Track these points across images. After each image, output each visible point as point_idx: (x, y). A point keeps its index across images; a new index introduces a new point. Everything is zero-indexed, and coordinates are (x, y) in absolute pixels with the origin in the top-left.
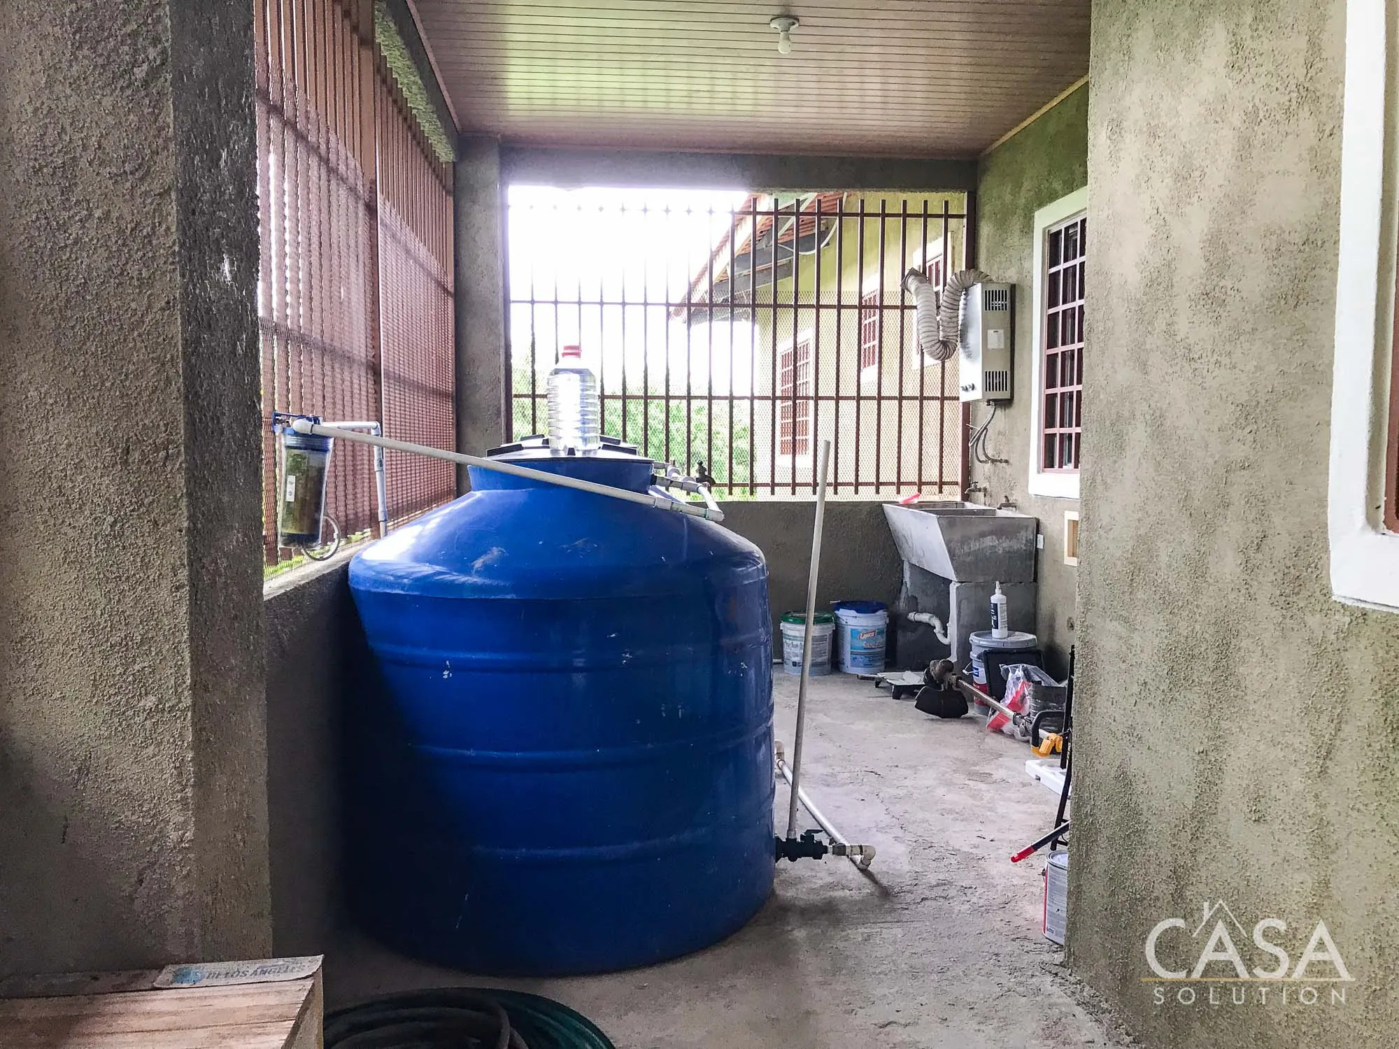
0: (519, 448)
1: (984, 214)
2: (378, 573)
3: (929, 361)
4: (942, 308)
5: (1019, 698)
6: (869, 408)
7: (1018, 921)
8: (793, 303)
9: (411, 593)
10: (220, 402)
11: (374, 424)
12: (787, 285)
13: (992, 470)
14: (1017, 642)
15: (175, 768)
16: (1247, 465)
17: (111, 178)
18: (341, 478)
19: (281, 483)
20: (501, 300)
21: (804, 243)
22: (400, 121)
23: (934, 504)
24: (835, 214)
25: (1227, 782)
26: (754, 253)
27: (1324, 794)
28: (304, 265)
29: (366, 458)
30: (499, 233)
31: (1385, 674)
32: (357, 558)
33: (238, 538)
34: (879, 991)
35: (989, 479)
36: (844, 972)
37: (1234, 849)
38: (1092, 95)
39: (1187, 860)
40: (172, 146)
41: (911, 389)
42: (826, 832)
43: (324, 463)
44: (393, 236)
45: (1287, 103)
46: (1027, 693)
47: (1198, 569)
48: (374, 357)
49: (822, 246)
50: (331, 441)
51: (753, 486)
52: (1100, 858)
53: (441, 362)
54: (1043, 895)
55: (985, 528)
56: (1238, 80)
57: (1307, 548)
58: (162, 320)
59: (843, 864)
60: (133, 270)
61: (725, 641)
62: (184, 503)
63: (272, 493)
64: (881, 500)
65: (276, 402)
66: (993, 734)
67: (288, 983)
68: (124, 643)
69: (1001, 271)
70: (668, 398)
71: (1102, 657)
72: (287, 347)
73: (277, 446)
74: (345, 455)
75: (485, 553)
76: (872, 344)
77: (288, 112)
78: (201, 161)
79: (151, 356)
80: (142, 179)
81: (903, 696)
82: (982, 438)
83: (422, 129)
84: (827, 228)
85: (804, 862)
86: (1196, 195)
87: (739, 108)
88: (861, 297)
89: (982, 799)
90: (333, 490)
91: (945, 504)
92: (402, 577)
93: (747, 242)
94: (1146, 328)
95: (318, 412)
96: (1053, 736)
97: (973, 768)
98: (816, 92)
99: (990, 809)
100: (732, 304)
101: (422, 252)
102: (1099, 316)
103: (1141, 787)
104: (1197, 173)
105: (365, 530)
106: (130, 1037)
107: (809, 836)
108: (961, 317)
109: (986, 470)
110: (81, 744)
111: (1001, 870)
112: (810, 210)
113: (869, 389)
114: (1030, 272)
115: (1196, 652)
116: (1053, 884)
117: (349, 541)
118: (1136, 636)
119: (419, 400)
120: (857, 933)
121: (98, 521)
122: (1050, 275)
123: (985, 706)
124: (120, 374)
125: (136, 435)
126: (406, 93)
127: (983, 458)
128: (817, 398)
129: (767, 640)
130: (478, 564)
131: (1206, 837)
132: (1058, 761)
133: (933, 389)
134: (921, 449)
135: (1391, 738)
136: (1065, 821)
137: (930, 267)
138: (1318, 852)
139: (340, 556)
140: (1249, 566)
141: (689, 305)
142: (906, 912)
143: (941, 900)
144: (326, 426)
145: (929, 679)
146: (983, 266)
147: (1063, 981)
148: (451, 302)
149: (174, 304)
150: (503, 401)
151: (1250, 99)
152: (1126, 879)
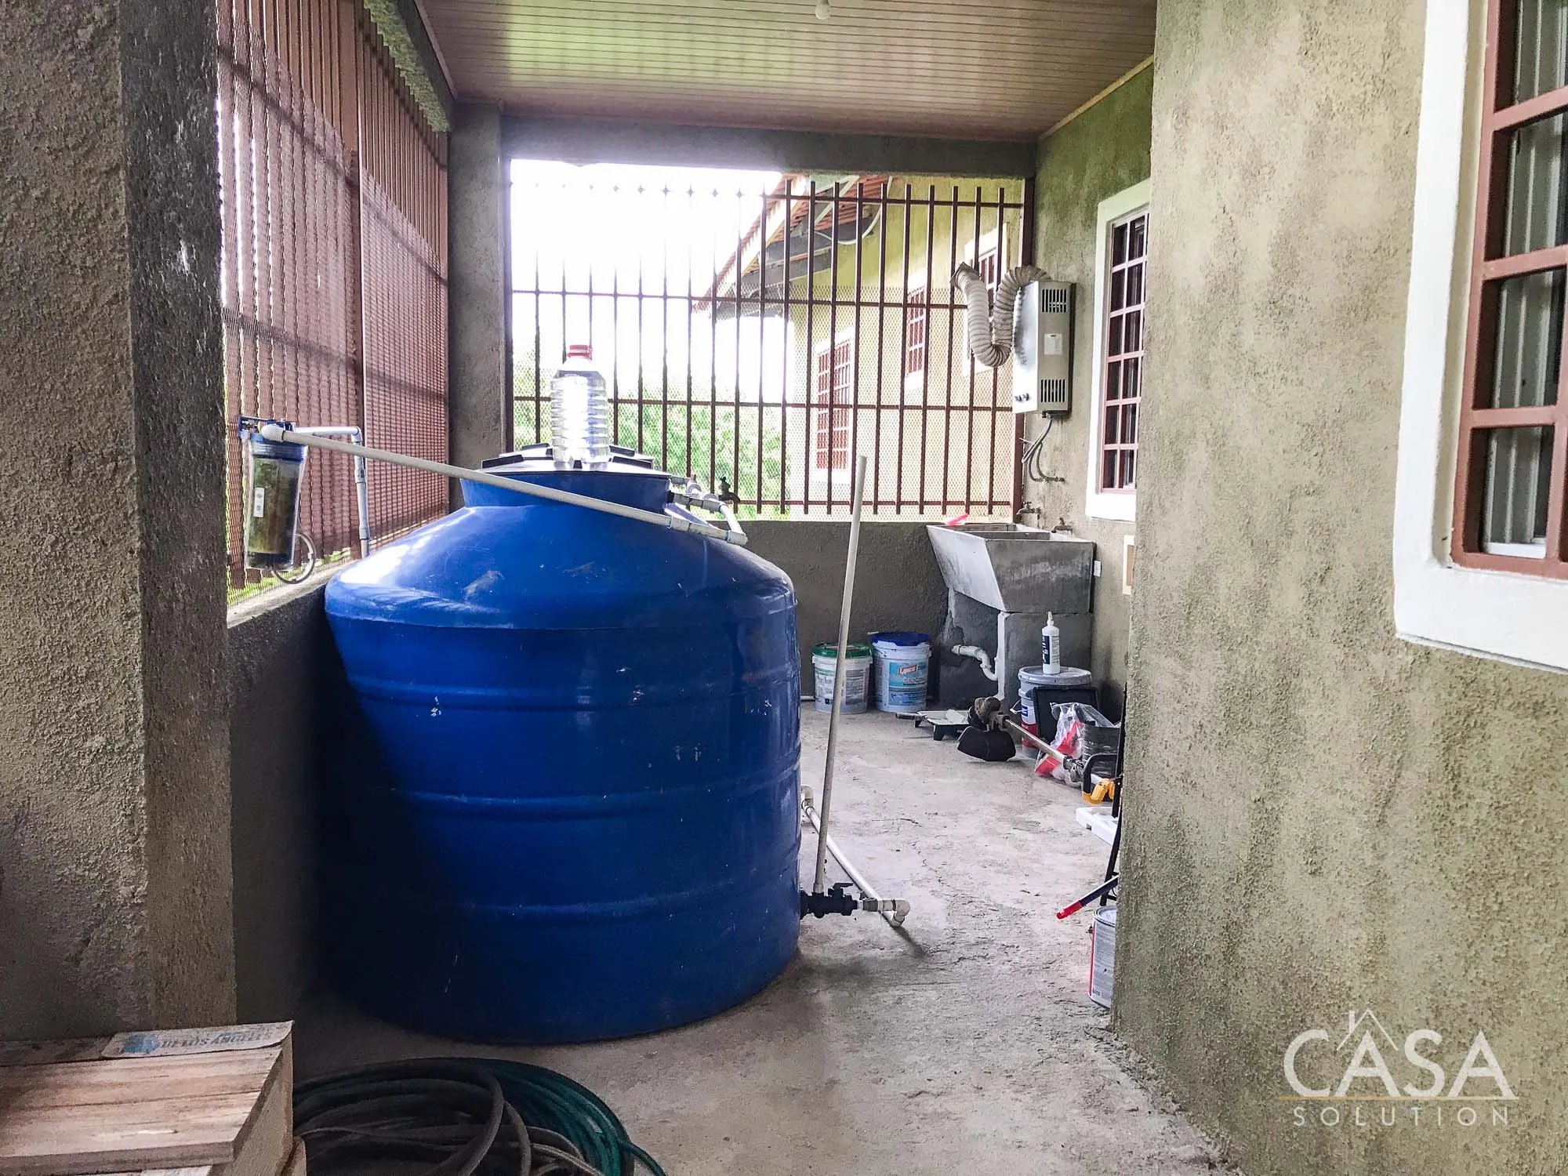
0: (519, 459)
1: (1043, 204)
2: (358, 598)
3: (980, 367)
4: (995, 308)
5: (1071, 739)
6: (913, 418)
7: (1063, 982)
8: (831, 300)
9: (395, 621)
10: (177, 407)
11: (354, 429)
12: (824, 278)
13: (1046, 488)
14: (1072, 678)
15: (126, 816)
16: (1312, 490)
17: (50, 153)
18: (316, 490)
19: (247, 497)
20: (501, 290)
21: (842, 231)
22: (387, 83)
23: (983, 526)
24: (878, 200)
25: (1284, 832)
26: (789, 241)
27: (1382, 844)
28: (274, 249)
29: (345, 467)
30: (499, 215)
31: (1447, 717)
32: (335, 580)
33: (197, 560)
34: (910, 1059)
35: (1043, 499)
36: (873, 1037)
37: (1289, 904)
38: (1156, 79)
39: (1239, 915)
40: (120, 117)
41: (960, 398)
42: (857, 885)
43: (296, 474)
44: (378, 216)
45: (1362, 96)
46: (1079, 735)
47: (1259, 601)
48: (355, 353)
49: (863, 236)
50: (305, 450)
51: (784, 503)
52: (1150, 915)
53: (431, 362)
54: (1090, 954)
55: (1039, 552)
56: (1311, 69)
57: (1371, 581)
58: (109, 315)
59: (874, 921)
60: (76, 257)
61: (746, 677)
62: (135, 522)
63: (238, 507)
64: (926, 521)
65: (243, 404)
66: (1043, 780)
67: (254, 1052)
68: (67, 677)
69: (1061, 269)
70: (689, 403)
71: (1156, 697)
72: (255, 343)
73: (244, 453)
74: (321, 465)
75: (478, 576)
76: (918, 346)
77: (255, 73)
78: (154, 134)
79: (96, 355)
80: (86, 155)
81: (945, 737)
82: (1037, 451)
83: (412, 93)
84: (871, 215)
85: (831, 920)
86: (1265, 196)
87: (771, 78)
88: (906, 295)
89: (1028, 850)
90: (308, 504)
91: (996, 526)
92: (386, 603)
93: (781, 229)
94: (1210, 339)
95: (290, 417)
96: (1106, 781)
97: (1019, 816)
98: (860, 62)
99: (1037, 861)
100: (763, 299)
101: (410, 233)
102: (1159, 323)
103: (1192, 837)
104: (1266, 170)
105: (344, 550)
106: (76, 1111)
107: (837, 890)
108: (1015, 319)
109: (1041, 489)
110: (18, 788)
111: (1046, 926)
112: (852, 195)
113: (914, 397)
114: (1092, 270)
115: (1255, 691)
116: (1100, 943)
117: (326, 561)
118: (1192, 674)
119: (405, 402)
120: (889, 996)
121: (37, 540)
122: (1114, 274)
123: (1034, 749)
124: (61, 376)
125: (79, 443)
126: (392, 51)
127: (1036, 475)
128: (856, 406)
129: (794, 676)
130: (471, 589)
131: (1261, 891)
132: (1110, 808)
133: (983, 399)
134: (969, 466)
135: (1452, 785)
136: (1116, 874)
137: (983, 262)
138: (1375, 907)
139: (316, 578)
140: (1312, 599)
141: (715, 299)
142: (943, 972)
143: (980, 959)
144: (300, 432)
145: (974, 719)
146: (1041, 263)
147: (1107, 1046)
148: (444, 292)
149: (123, 298)
150: (502, 405)
151: (1323, 89)
152: (1177, 936)
